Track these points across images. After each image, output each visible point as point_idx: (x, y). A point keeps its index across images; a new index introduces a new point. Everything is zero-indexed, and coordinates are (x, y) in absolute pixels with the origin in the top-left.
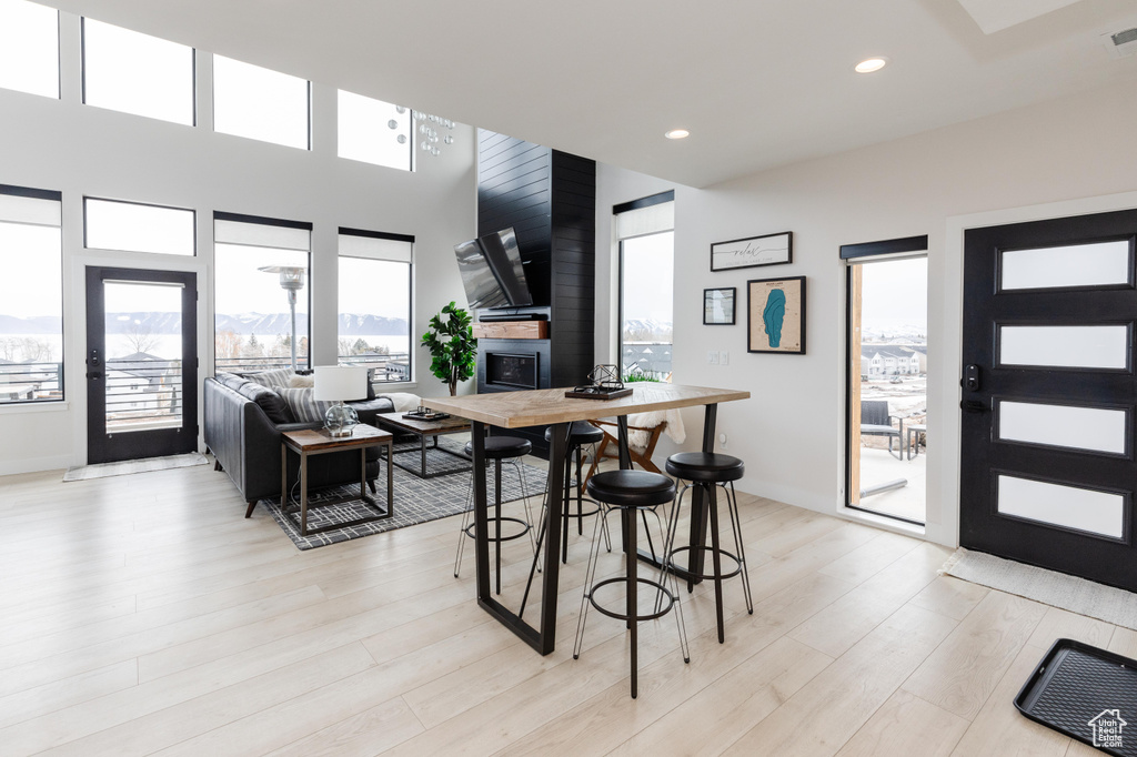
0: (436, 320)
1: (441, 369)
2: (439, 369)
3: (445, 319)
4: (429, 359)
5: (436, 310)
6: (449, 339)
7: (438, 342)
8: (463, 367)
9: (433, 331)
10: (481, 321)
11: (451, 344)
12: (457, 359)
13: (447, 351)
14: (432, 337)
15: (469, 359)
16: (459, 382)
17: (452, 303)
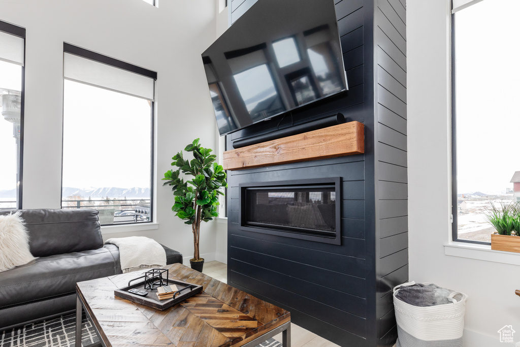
0: (178, 157)
1: (184, 208)
2: (182, 208)
3: (189, 157)
4: (171, 197)
5: (180, 148)
6: (191, 178)
7: (179, 181)
8: (207, 206)
9: (175, 168)
10: (235, 147)
11: (194, 182)
12: (201, 198)
13: (190, 190)
14: (175, 175)
15: (214, 199)
16: (203, 224)
17: (196, 141)
